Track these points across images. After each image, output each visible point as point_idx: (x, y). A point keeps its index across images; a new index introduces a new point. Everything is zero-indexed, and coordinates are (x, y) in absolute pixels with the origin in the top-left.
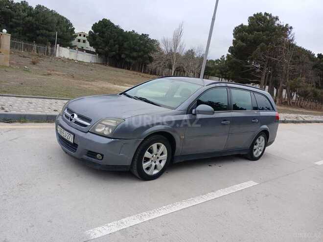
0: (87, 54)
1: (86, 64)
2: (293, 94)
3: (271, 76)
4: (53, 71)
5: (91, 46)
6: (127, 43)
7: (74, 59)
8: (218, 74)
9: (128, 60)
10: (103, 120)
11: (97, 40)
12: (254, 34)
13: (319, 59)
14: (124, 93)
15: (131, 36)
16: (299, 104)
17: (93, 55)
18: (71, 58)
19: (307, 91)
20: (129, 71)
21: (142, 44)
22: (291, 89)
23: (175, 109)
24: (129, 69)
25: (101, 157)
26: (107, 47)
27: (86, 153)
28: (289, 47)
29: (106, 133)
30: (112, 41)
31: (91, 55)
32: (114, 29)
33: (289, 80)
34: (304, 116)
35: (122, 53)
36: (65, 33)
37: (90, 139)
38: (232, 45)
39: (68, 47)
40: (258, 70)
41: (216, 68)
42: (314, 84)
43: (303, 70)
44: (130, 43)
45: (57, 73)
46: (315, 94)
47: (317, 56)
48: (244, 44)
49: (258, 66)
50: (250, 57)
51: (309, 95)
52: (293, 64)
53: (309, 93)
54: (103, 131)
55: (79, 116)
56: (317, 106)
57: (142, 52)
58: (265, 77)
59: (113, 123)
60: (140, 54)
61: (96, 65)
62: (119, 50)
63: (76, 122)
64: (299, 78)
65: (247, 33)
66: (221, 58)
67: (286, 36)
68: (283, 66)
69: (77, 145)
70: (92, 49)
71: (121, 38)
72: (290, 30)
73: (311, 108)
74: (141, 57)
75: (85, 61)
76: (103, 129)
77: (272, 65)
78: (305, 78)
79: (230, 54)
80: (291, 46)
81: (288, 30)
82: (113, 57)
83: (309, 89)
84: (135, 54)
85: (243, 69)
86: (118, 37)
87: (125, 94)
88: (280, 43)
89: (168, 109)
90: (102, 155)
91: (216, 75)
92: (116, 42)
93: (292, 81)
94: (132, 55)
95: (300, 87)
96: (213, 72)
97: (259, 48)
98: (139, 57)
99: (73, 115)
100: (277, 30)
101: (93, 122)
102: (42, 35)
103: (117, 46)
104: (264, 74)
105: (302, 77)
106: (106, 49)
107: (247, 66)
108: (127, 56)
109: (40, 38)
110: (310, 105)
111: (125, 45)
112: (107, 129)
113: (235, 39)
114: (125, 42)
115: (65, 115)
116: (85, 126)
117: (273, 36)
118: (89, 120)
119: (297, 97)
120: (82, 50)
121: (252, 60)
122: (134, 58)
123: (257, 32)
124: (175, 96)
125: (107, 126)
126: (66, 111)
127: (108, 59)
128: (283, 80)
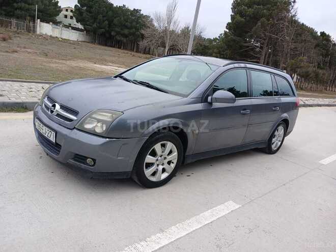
0: (72, 31)
1: (71, 42)
2: (293, 75)
3: (271, 56)
4: (25, 48)
5: (77, 22)
6: (117, 18)
7: (58, 36)
8: (216, 53)
9: (119, 38)
10: (95, 113)
11: (84, 16)
12: (255, 8)
13: (321, 37)
14: (120, 76)
15: (122, 10)
16: (299, 85)
17: (81, 33)
18: (54, 35)
19: (308, 72)
20: (120, 50)
21: (133, 20)
22: (292, 70)
23: (187, 96)
24: (119, 48)
25: (93, 163)
26: (95, 24)
27: (73, 157)
28: (292, 23)
29: (98, 130)
30: (100, 17)
31: (78, 32)
32: (103, 4)
33: (290, 60)
34: (305, 98)
35: (112, 30)
36: (48, 7)
37: (77, 138)
38: (230, 21)
39: (51, 23)
40: (258, 49)
41: (214, 47)
42: (316, 64)
43: (305, 49)
44: (121, 19)
45: (29, 50)
46: (317, 75)
47: (319, 35)
48: (243, 19)
49: (258, 44)
50: (249, 34)
51: (311, 76)
52: (295, 42)
53: (310, 74)
54: (95, 127)
55: (62, 107)
56: (318, 88)
57: (134, 30)
58: (265, 57)
59: (107, 117)
60: (131, 31)
61: (83, 43)
62: (109, 27)
63: (58, 115)
64: (301, 58)
65: (246, 8)
66: (219, 37)
67: (288, 11)
68: (284, 44)
69: (60, 146)
70: (80, 26)
71: (110, 13)
72: (292, 4)
73: (311, 90)
74: (133, 34)
75: (71, 39)
76: (95, 125)
77: (273, 43)
78: (306, 58)
79: (227, 31)
80: (294, 22)
81: (291, 4)
82: (103, 34)
83: (311, 69)
84: (126, 31)
85: (241, 47)
86: (107, 12)
87: (122, 77)
88: (281, 19)
89: (180, 97)
90: (94, 160)
91: (214, 54)
92: (105, 18)
93: (293, 61)
94: (122, 32)
95: (301, 67)
96: (210, 51)
97: (259, 24)
98: (130, 34)
99: (54, 106)
100: (278, 4)
101: (80, 115)
102: (21, 9)
103: (107, 22)
104: (264, 54)
105: (303, 56)
106: (95, 25)
107: (246, 44)
108: (118, 33)
109: (18, 12)
110: (311, 87)
111: (116, 21)
112: (99, 125)
113: (233, 14)
114: (115, 18)
115: (45, 105)
116: (71, 120)
117: (274, 10)
118: (75, 113)
119: (297, 78)
120: (68, 26)
121: (251, 37)
122: (126, 36)
123: (258, 5)
124: (181, 80)
125: (99, 121)
126: (46, 100)
127: (97, 36)
128: (283, 59)
